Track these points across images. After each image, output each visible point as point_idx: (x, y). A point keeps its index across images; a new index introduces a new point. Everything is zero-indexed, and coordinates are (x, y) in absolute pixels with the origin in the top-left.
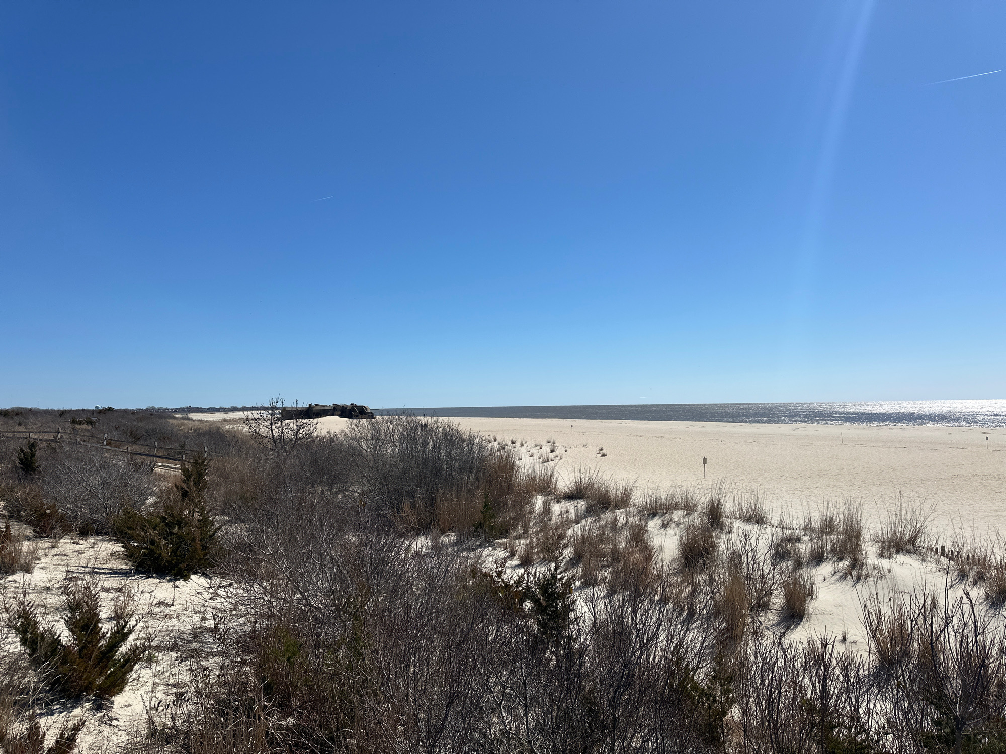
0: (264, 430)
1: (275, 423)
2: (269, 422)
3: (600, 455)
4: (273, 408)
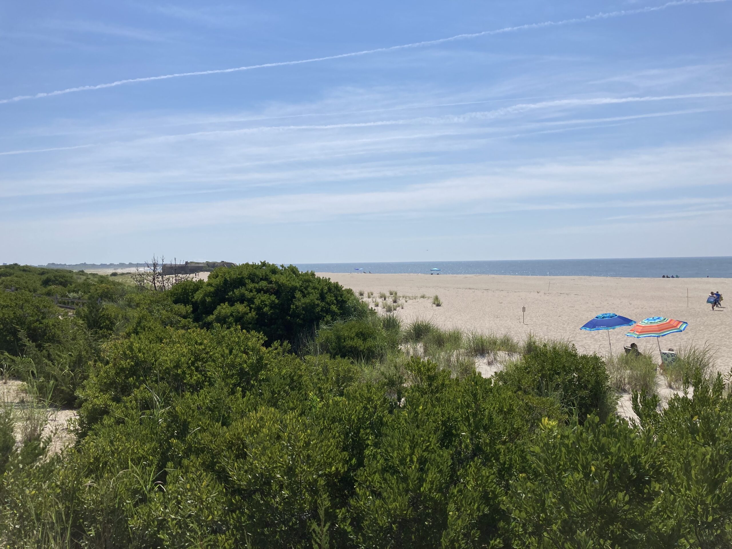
0: (148, 283)
1: (157, 278)
2: (152, 276)
3: (434, 305)
4: (155, 265)
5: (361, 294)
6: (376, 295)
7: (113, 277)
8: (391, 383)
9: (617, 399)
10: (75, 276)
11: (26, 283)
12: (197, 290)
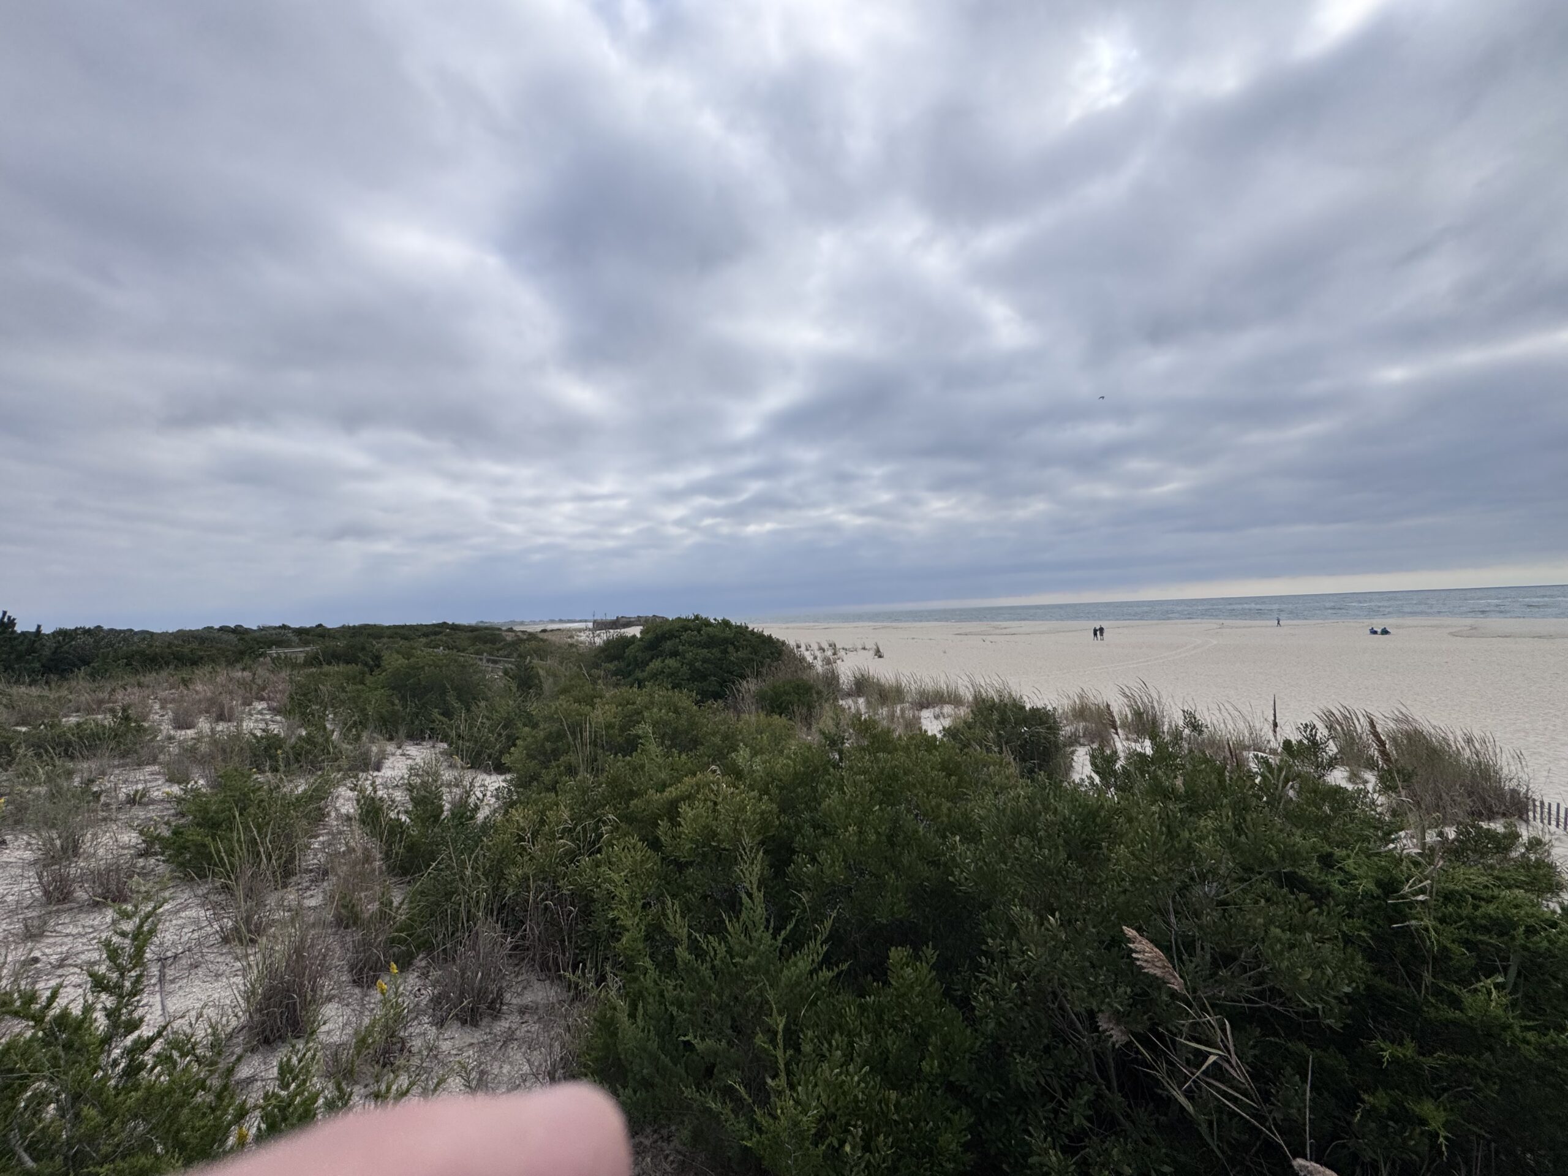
3: (876, 657)
4: (586, 620)
5: (798, 647)
6: (815, 647)
7: (542, 634)
8: (834, 742)
9: (1073, 753)
10: (504, 634)
11: (455, 642)
12: (628, 647)
